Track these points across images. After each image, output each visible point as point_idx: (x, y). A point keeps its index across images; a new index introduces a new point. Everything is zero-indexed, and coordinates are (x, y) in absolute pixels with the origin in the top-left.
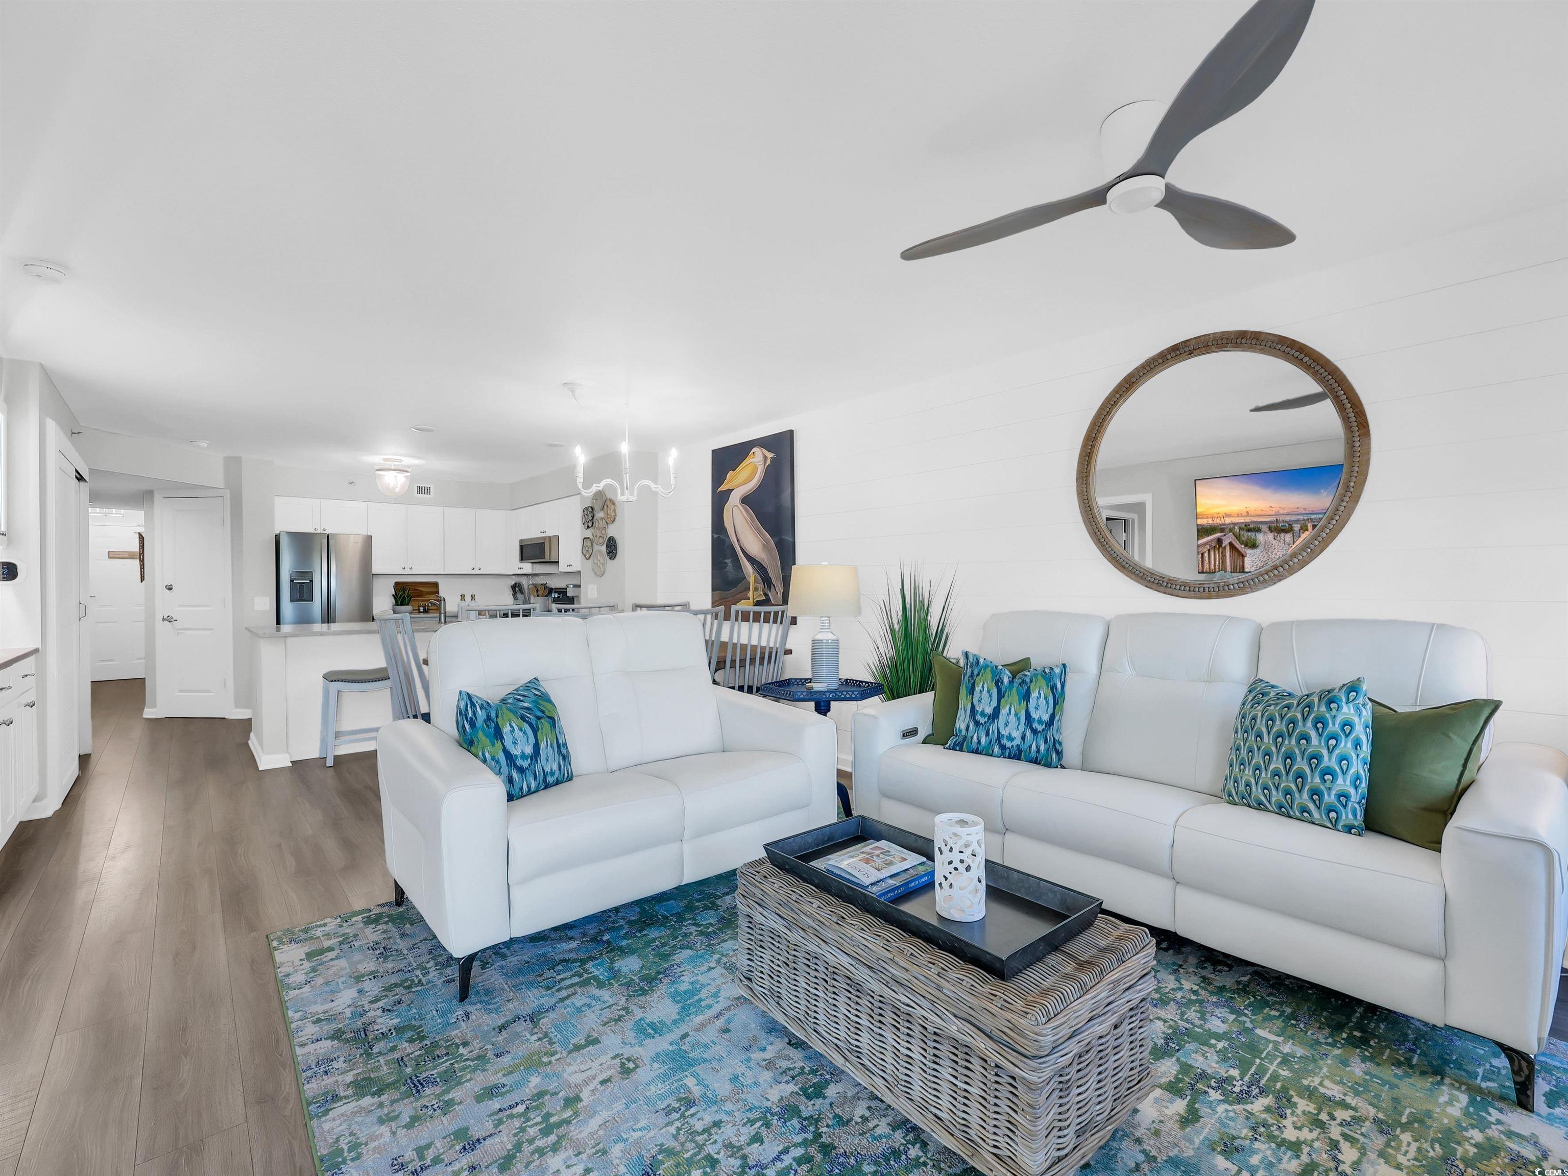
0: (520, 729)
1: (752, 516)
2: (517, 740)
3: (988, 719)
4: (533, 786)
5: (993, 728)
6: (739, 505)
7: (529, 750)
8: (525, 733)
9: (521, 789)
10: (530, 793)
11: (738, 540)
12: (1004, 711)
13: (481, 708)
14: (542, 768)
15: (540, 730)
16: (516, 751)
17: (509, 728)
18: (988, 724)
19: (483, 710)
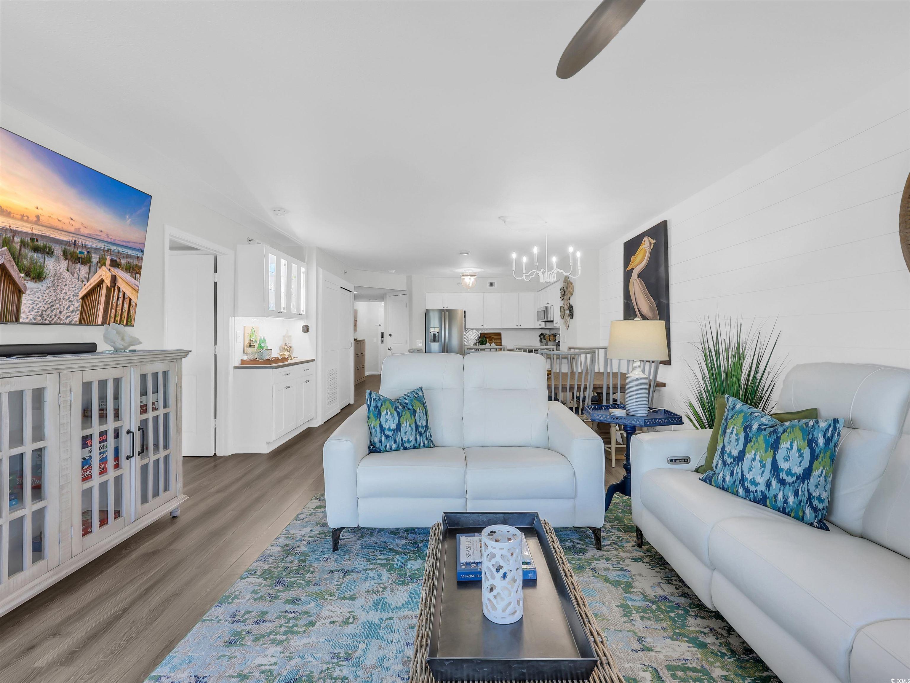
0: (391, 414)
1: (643, 285)
2: (387, 420)
3: (734, 461)
4: (394, 447)
5: (737, 470)
6: (637, 280)
7: (393, 426)
8: (393, 417)
9: (386, 447)
10: (391, 450)
11: (637, 304)
12: (749, 456)
13: (374, 400)
14: (401, 437)
15: (403, 416)
16: (386, 426)
17: (385, 412)
18: (733, 466)
19: (375, 401)
